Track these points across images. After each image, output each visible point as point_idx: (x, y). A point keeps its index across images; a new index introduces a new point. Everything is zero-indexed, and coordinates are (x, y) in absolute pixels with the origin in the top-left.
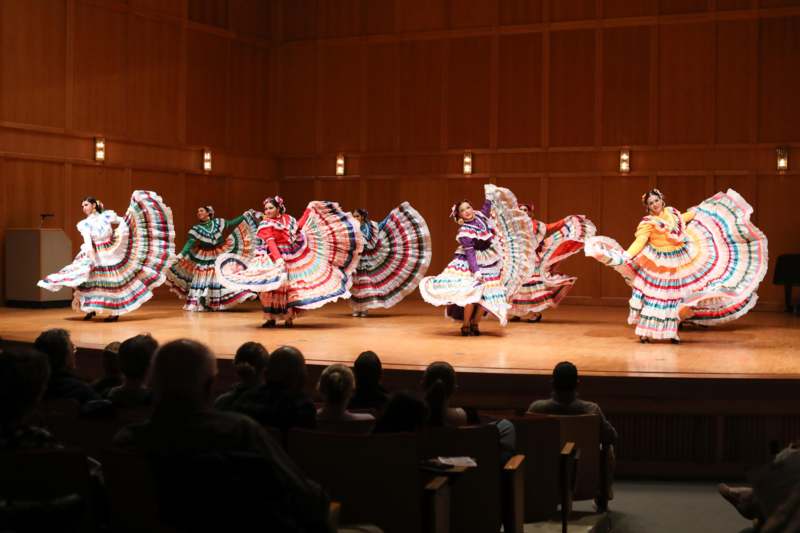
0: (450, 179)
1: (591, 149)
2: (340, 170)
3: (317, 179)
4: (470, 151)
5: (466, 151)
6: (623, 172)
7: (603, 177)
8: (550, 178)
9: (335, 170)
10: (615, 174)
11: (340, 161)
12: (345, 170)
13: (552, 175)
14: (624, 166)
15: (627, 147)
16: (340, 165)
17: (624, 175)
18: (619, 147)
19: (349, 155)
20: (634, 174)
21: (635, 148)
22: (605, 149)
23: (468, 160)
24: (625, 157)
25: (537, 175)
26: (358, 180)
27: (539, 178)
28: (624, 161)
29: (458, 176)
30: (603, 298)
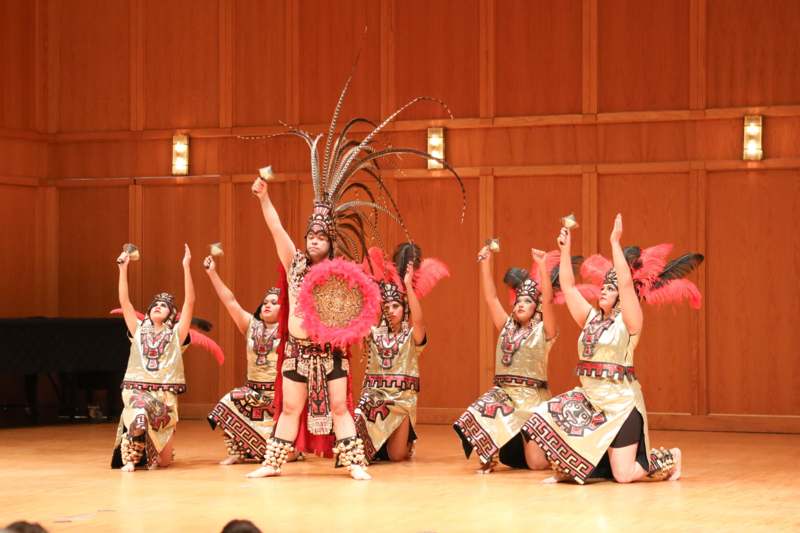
0: (399, 180)
1: (684, 115)
2: (180, 165)
3: (135, 182)
4: (440, 122)
5: (433, 123)
6: (749, 160)
7: (709, 172)
8: (599, 176)
9: (170, 165)
10: (732, 164)
11: (180, 147)
12: (190, 166)
13: (603, 168)
14: (753, 149)
15: (757, 110)
16: (178, 155)
17: (750, 165)
18: (744, 110)
19: (196, 134)
20: (771, 163)
21: (772, 112)
22: (712, 114)
23: (436, 141)
24: (753, 129)
25: (576, 169)
26: (216, 184)
27: (580, 176)
28: (751, 137)
29: (419, 173)
30: (712, 414)
